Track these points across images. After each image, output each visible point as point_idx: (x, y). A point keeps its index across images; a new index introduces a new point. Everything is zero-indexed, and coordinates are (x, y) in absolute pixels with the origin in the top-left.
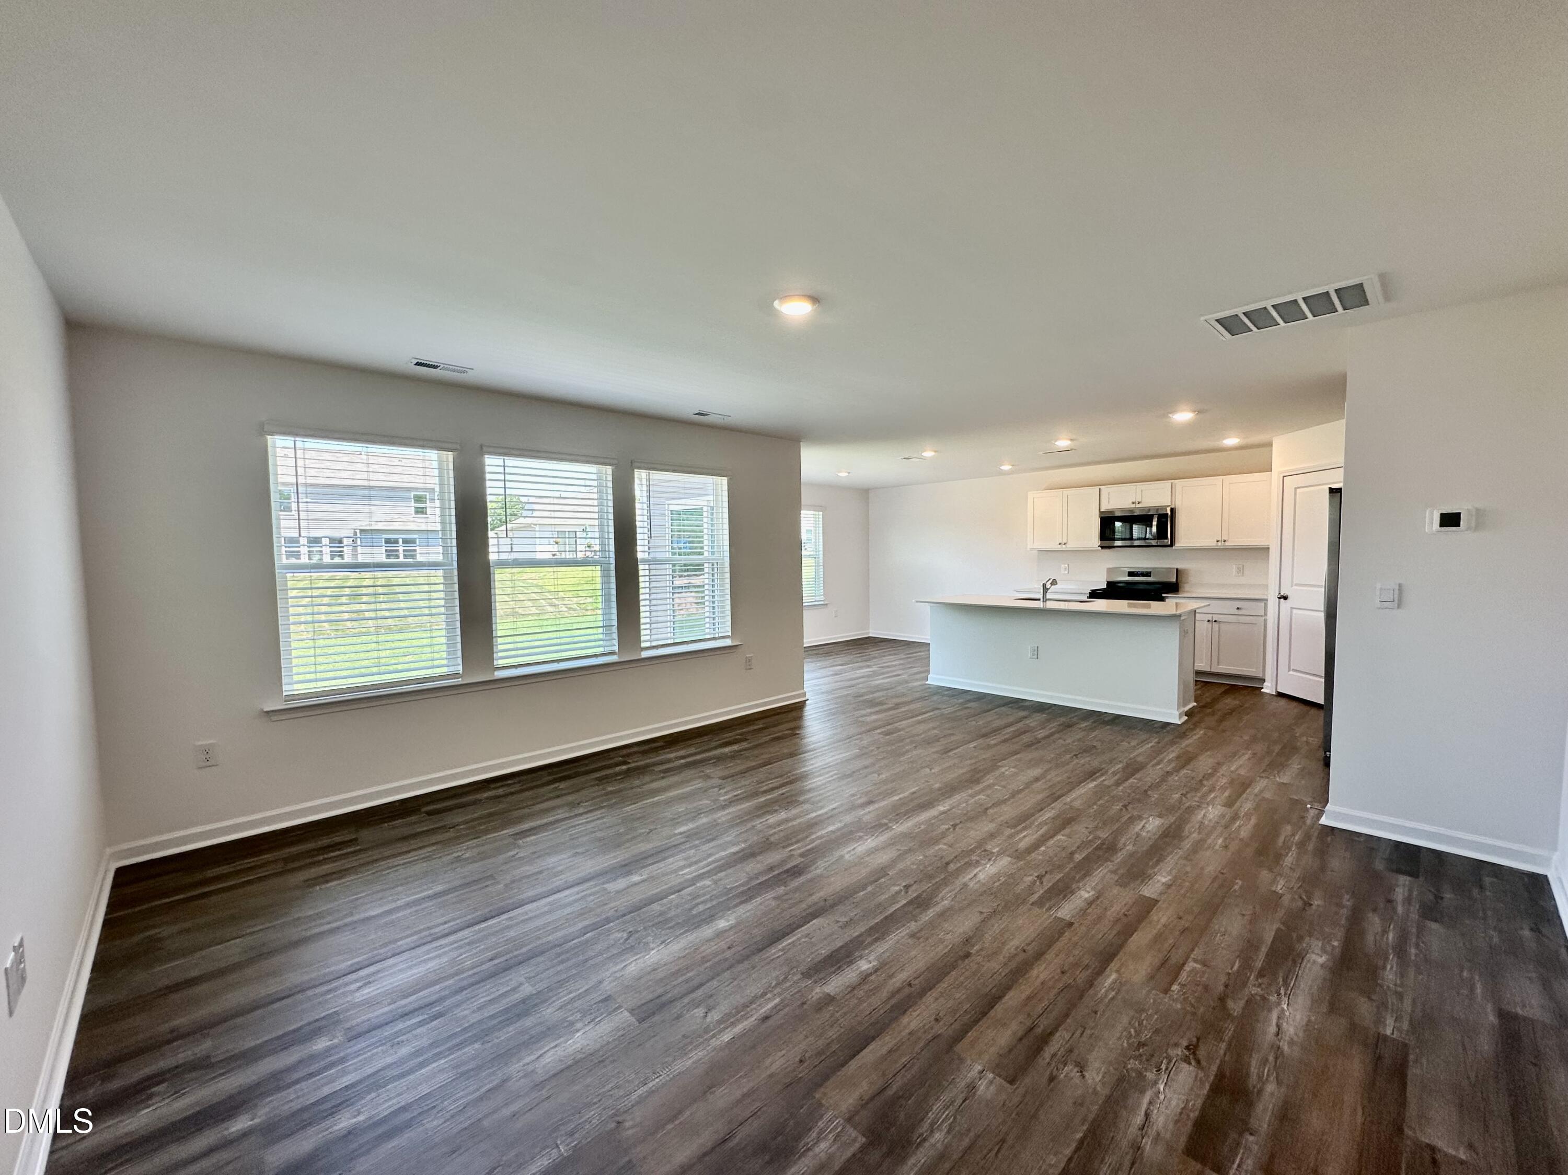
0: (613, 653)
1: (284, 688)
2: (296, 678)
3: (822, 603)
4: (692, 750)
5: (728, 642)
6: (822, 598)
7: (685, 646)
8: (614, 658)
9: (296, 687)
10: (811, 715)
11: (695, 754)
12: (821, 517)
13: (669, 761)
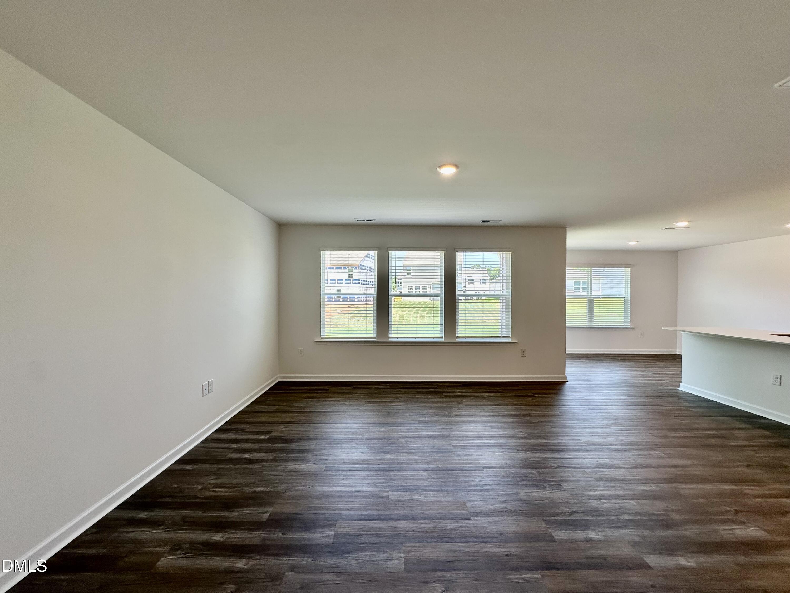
0: (442, 337)
1: (321, 334)
2: (326, 331)
3: (629, 327)
4: (471, 390)
5: (509, 340)
6: (629, 323)
7: (482, 339)
8: (442, 340)
9: (326, 334)
10: (568, 389)
11: (472, 392)
12: (630, 271)
13: (455, 392)
